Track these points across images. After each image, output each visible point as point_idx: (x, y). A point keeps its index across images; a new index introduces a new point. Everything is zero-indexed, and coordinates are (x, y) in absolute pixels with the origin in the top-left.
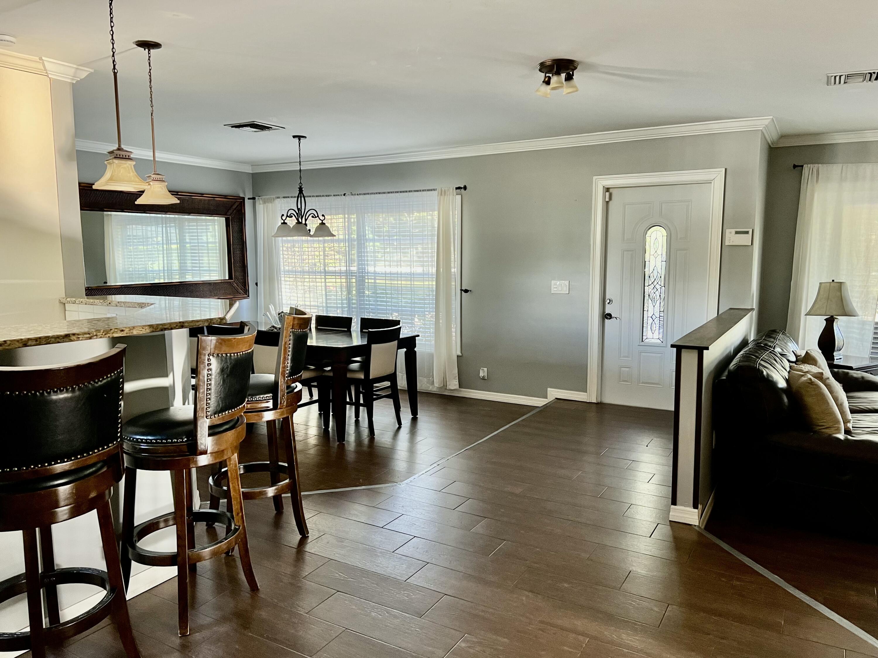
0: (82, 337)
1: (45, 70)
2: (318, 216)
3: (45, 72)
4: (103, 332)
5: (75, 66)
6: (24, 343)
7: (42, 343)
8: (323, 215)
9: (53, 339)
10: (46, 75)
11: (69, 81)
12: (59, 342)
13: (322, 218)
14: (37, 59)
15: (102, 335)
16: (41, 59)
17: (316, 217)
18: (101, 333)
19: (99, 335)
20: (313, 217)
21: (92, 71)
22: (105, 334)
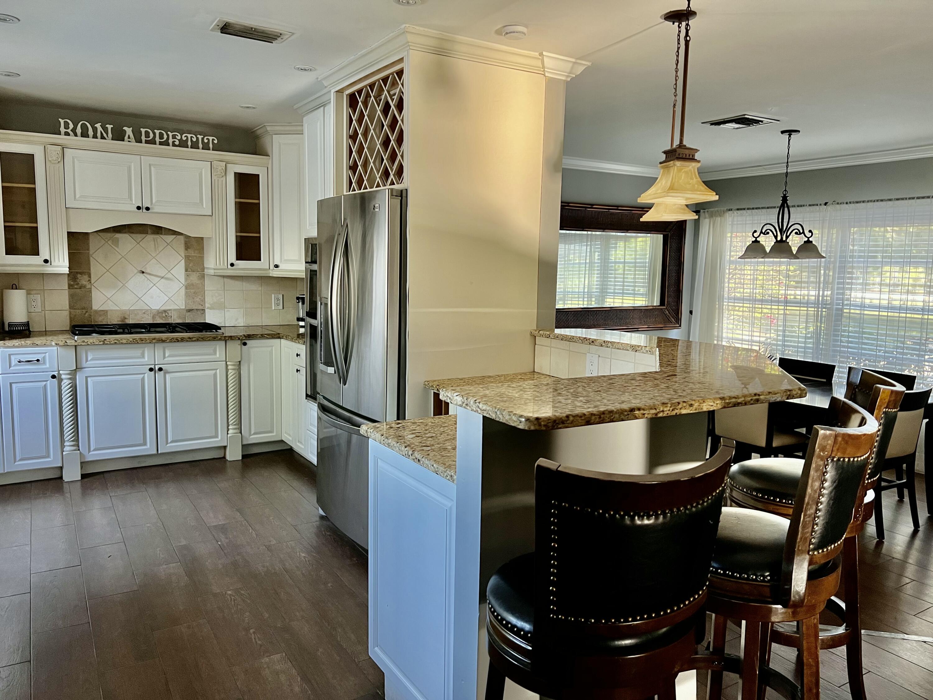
0: (648, 414)
1: (543, 67)
2: (803, 232)
3: (542, 70)
4: (670, 407)
5: (573, 60)
6: (587, 420)
7: (606, 421)
8: (810, 231)
9: (617, 416)
10: (543, 73)
11: (564, 78)
12: (623, 420)
13: (809, 235)
14: (536, 54)
15: (669, 410)
16: (541, 54)
17: (800, 234)
18: (668, 408)
19: (666, 411)
20: (796, 233)
21: (589, 64)
22: (673, 410)
